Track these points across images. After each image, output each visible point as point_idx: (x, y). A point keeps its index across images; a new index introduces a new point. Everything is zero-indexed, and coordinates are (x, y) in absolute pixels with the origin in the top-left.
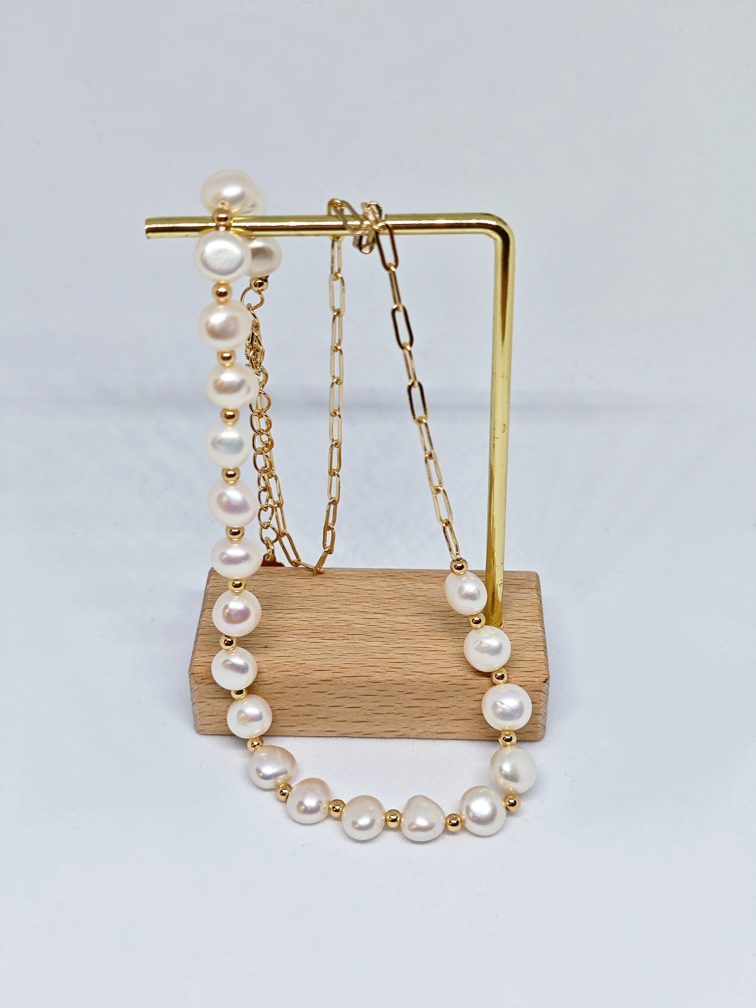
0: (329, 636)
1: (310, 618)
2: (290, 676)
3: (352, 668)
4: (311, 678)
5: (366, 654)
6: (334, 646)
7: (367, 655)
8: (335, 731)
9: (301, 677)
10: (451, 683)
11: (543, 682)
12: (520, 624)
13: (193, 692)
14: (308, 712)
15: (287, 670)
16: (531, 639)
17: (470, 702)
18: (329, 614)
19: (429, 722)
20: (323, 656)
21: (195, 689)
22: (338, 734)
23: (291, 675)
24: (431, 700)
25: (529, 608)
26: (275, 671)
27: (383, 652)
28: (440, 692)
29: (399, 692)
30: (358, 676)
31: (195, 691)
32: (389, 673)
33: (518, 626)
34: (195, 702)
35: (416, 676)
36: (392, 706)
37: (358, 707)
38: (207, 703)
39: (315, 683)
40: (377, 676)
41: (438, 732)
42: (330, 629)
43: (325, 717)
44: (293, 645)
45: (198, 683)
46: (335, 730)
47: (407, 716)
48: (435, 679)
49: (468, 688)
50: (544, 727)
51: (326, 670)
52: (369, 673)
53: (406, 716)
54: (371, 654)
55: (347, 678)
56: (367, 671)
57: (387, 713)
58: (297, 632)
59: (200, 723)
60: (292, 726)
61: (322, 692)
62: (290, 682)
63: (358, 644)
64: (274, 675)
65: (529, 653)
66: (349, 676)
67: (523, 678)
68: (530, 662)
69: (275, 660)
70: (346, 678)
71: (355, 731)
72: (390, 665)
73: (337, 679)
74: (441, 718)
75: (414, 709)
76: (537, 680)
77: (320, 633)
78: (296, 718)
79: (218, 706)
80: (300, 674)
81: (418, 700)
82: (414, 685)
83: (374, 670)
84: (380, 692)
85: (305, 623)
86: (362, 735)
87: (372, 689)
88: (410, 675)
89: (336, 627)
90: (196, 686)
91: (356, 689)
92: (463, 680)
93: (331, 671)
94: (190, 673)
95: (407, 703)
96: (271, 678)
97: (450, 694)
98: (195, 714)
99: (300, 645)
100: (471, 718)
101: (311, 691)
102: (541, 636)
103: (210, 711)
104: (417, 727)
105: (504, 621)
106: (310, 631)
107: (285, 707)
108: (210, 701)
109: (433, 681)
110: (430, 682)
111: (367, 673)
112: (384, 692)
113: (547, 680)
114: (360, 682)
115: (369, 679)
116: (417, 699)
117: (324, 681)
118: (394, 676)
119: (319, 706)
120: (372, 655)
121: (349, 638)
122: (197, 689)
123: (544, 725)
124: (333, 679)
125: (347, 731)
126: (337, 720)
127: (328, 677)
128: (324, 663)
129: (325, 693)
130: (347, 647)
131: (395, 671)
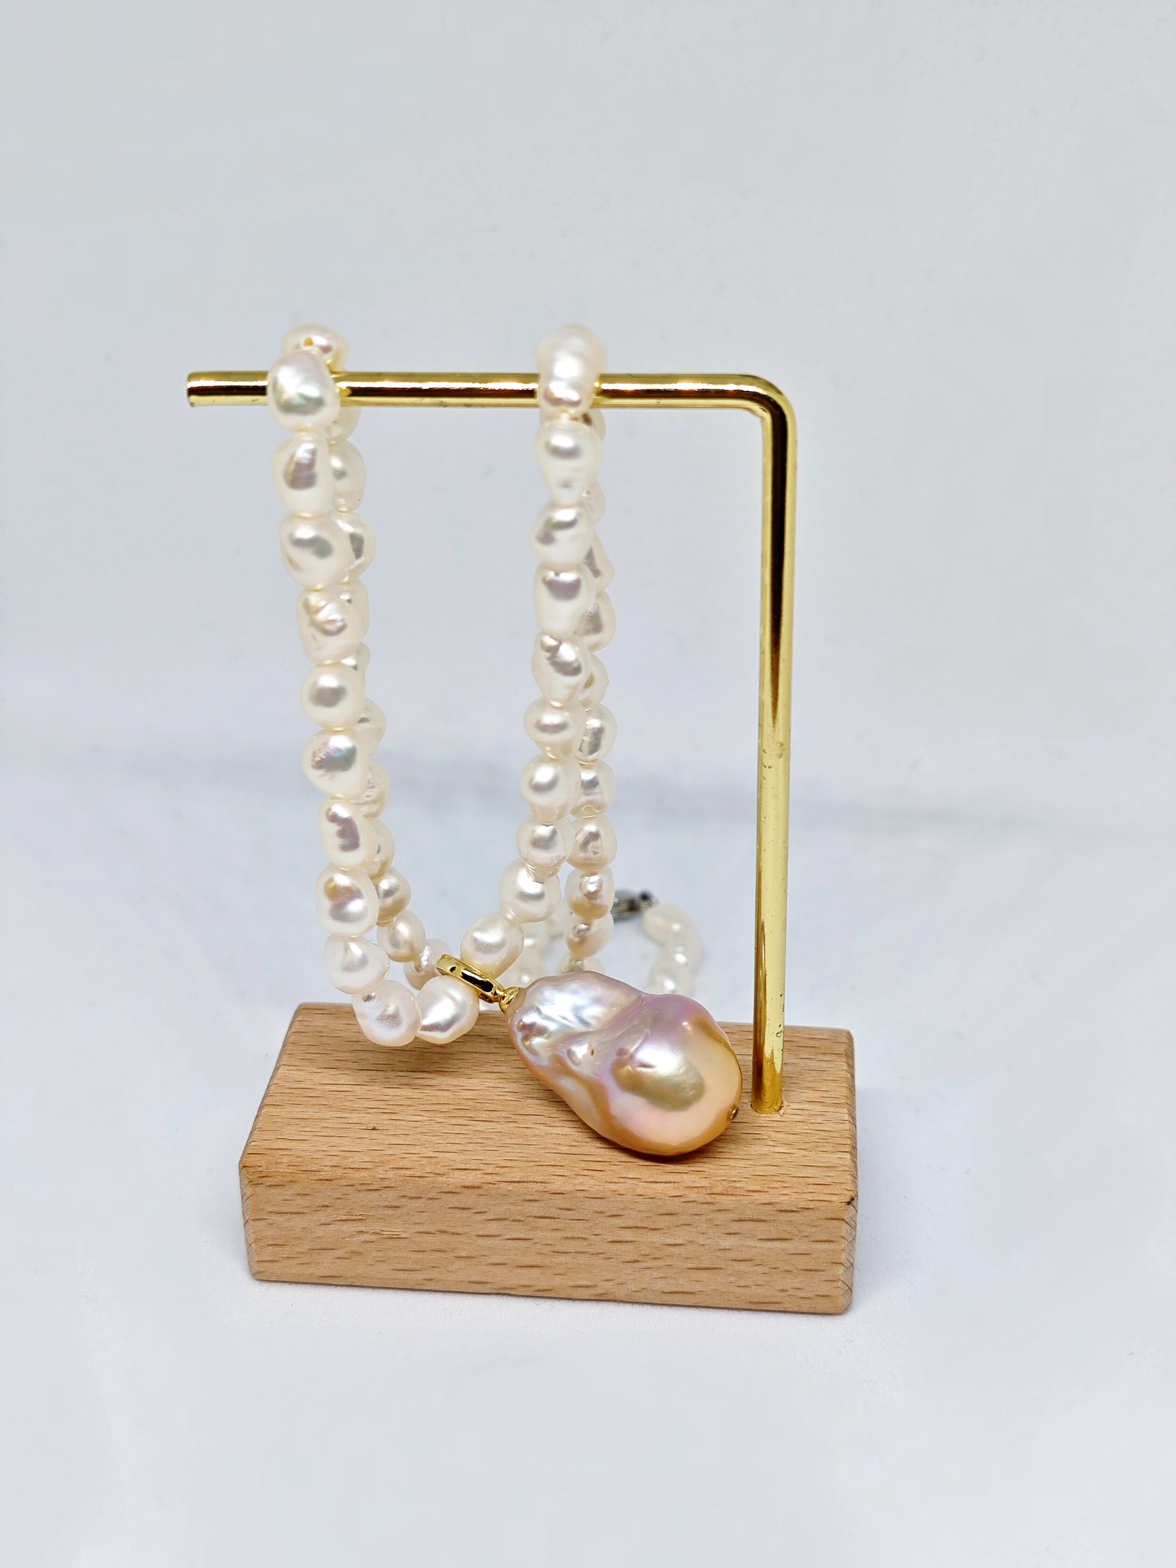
0: (484, 1116)
1: (455, 1086)
2: (410, 1176)
3: (518, 1167)
4: (445, 1181)
5: (544, 1146)
6: (491, 1132)
7: (545, 1148)
8: (487, 1283)
9: (428, 1179)
10: (686, 1200)
11: (845, 1202)
12: (814, 1109)
13: (246, 1201)
14: (439, 1243)
15: (405, 1167)
16: (831, 1133)
17: (719, 1237)
18: (487, 1082)
19: (648, 1271)
20: (470, 1147)
21: (248, 1195)
22: (491, 1288)
23: (412, 1175)
24: (652, 1229)
25: (831, 1084)
26: (387, 1168)
27: (573, 1145)
28: (667, 1214)
29: (596, 1214)
30: (527, 1182)
31: (248, 1198)
32: (581, 1177)
33: (809, 1111)
34: (248, 1218)
35: (627, 1184)
36: (585, 1239)
37: (526, 1239)
38: (268, 1221)
39: (453, 1191)
40: (558, 1183)
41: (664, 1291)
42: (488, 1105)
43: (470, 1255)
44: (420, 1127)
45: (254, 1184)
46: (487, 1281)
47: (611, 1258)
48: (659, 1191)
49: (715, 1209)
50: (849, 1288)
51: (473, 1169)
52: (545, 1176)
53: (609, 1258)
54: (553, 1146)
55: (509, 1183)
56: (542, 1173)
57: (576, 1252)
58: (429, 1107)
59: (256, 1260)
60: (413, 1270)
61: (464, 1209)
62: (410, 1187)
63: (533, 1130)
64: (383, 1174)
65: (825, 1155)
66: (510, 1180)
67: (812, 1194)
68: (824, 1169)
69: (387, 1149)
70: (506, 1183)
71: (521, 1283)
72: (583, 1165)
73: (490, 1185)
74: (669, 1263)
75: (623, 1247)
76: (836, 1199)
77: (470, 1110)
78: (420, 1256)
79: (287, 1227)
80: (427, 1175)
81: (630, 1230)
82: (622, 1201)
83: (554, 1172)
84: (564, 1211)
85: (446, 1094)
86: (534, 1291)
87: (549, 1205)
88: (615, 1183)
89: (498, 1102)
90: (250, 1190)
91: (523, 1206)
92: (707, 1194)
93: (481, 1171)
94: (241, 1167)
95: (611, 1233)
96: (378, 1180)
97: (684, 1219)
98: (249, 1241)
99: (432, 1127)
100: (722, 1266)
101: (445, 1206)
102: (848, 1129)
103: (273, 1237)
104: (629, 1280)
105: (785, 1103)
106: (452, 1107)
107: (401, 1233)
108: (275, 1218)
109: (655, 1194)
110: (649, 1195)
111: (543, 1177)
112: (570, 1212)
113: (852, 1199)
114: (529, 1192)
115: (545, 1187)
116: (628, 1228)
117: (468, 1187)
118: (589, 1183)
119: (460, 1234)
120: (554, 1148)
121: (519, 1120)
122: (252, 1195)
123: (850, 1285)
124: (484, 1184)
125: (508, 1283)
126: (491, 1262)
127: (475, 1181)
128: (469, 1157)
129: (471, 1210)
130: (513, 1134)
131: (590, 1176)
